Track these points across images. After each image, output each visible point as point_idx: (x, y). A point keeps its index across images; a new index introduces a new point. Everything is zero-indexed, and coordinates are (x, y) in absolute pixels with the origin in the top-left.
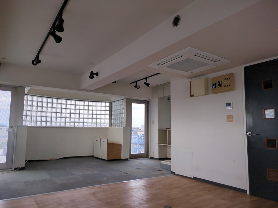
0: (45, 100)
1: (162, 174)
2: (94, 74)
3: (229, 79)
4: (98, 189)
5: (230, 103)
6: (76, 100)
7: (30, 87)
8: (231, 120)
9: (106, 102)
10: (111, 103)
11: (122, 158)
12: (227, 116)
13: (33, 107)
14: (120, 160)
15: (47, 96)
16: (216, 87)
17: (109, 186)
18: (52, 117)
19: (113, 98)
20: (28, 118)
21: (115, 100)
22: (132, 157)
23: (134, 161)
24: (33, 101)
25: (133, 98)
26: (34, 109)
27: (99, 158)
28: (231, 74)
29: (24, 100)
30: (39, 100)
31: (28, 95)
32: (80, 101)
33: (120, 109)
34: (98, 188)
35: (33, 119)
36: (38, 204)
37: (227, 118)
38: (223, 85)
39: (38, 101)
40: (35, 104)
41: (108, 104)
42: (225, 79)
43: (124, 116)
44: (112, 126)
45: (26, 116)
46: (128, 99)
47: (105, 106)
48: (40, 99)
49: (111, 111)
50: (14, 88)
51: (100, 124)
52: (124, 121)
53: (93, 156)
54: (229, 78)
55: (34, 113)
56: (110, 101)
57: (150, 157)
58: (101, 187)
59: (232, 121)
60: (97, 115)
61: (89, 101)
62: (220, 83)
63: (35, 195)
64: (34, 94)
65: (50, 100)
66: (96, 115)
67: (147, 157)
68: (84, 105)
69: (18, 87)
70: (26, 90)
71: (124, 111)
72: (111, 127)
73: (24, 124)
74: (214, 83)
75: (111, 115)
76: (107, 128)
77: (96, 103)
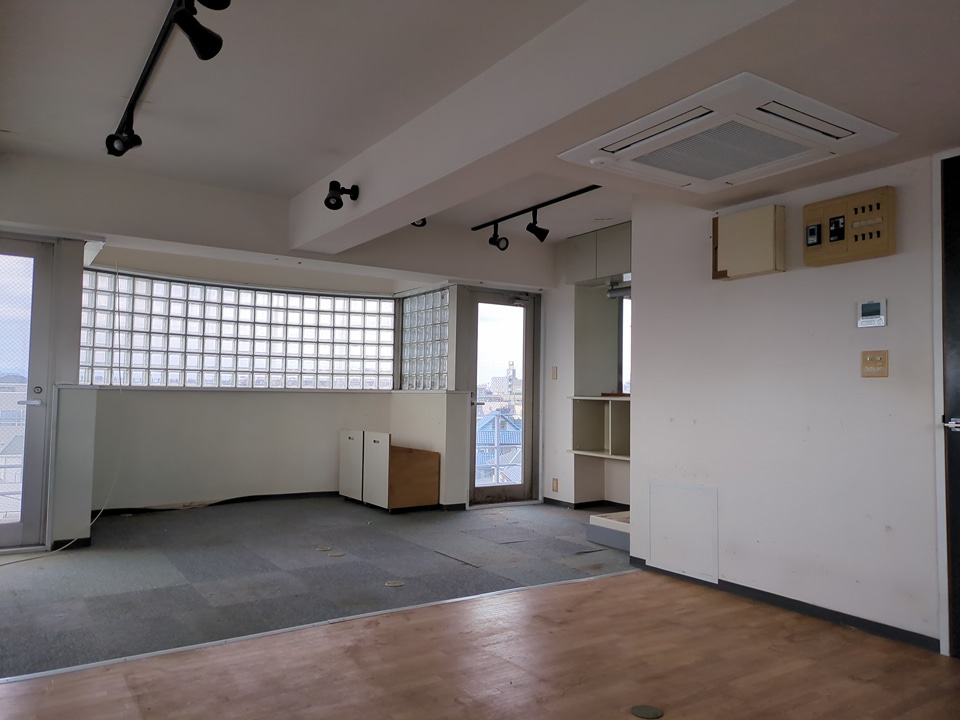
0: (160, 288)
1: (598, 568)
2: (345, 191)
3: (878, 208)
4: (368, 631)
5: (879, 304)
6: (272, 292)
7: (103, 239)
8: (879, 369)
9: (380, 299)
10: (399, 303)
11: (441, 503)
12: (865, 354)
13: (117, 316)
14: (436, 509)
15: (167, 274)
16: (819, 241)
17: (408, 619)
18: (185, 353)
19: (407, 283)
20: (101, 357)
21: (416, 292)
22: (479, 499)
23: (486, 511)
24: (114, 292)
25: (481, 285)
26: (122, 321)
27: (360, 503)
28: (887, 187)
29: (80, 290)
30: (137, 292)
31: (97, 271)
32: (288, 293)
33: (434, 325)
34: (368, 625)
35: (116, 360)
36: (139, 697)
37: (865, 363)
38: (849, 234)
39: (133, 295)
40: (123, 303)
41: (388, 307)
42: (860, 211)
43: (449, 348)
44: (406, 386)
45: (93, 347)
46: (464, 287)
47: (379, 314)
48: (142, 286)
49: (399, 330)
50: (43, 243)
51: (359, 378)
52: (449, 367)
53: (336, 494)
54: (878, 205)
55: (121, 339)
56: (396, 296)
57: (540, 498)
58: (377, 624)
59: (884, 374)
60: (351, 347)
61: (319, 295)
62: (837, 224)
63: (128, 658)
64: (119, 267)
65: (178, 291)
66: (344, 347)
67: (531, 498)
68: (303, 310)
69: (59, 239)
70: (90, 253)
71: (450, 332)
72: (401, 389)
73: (84, 377)
74: (813, 225)
75: (398, 346)
76: (388, 393)
77: (346, 301)
